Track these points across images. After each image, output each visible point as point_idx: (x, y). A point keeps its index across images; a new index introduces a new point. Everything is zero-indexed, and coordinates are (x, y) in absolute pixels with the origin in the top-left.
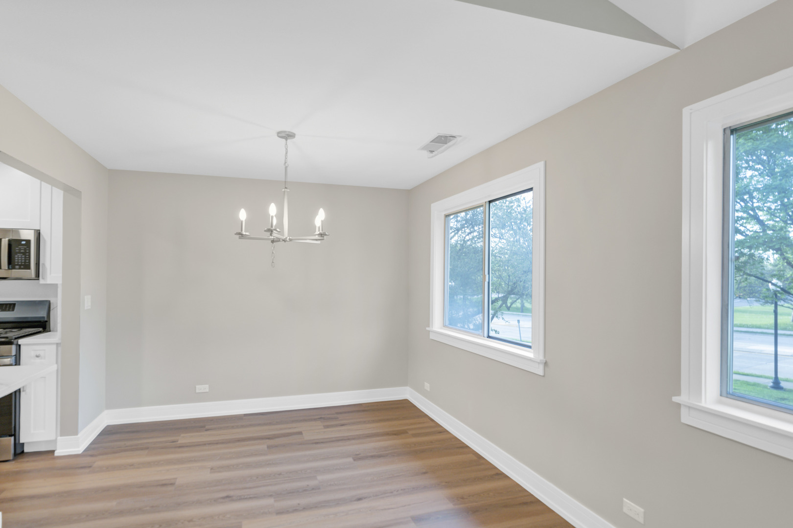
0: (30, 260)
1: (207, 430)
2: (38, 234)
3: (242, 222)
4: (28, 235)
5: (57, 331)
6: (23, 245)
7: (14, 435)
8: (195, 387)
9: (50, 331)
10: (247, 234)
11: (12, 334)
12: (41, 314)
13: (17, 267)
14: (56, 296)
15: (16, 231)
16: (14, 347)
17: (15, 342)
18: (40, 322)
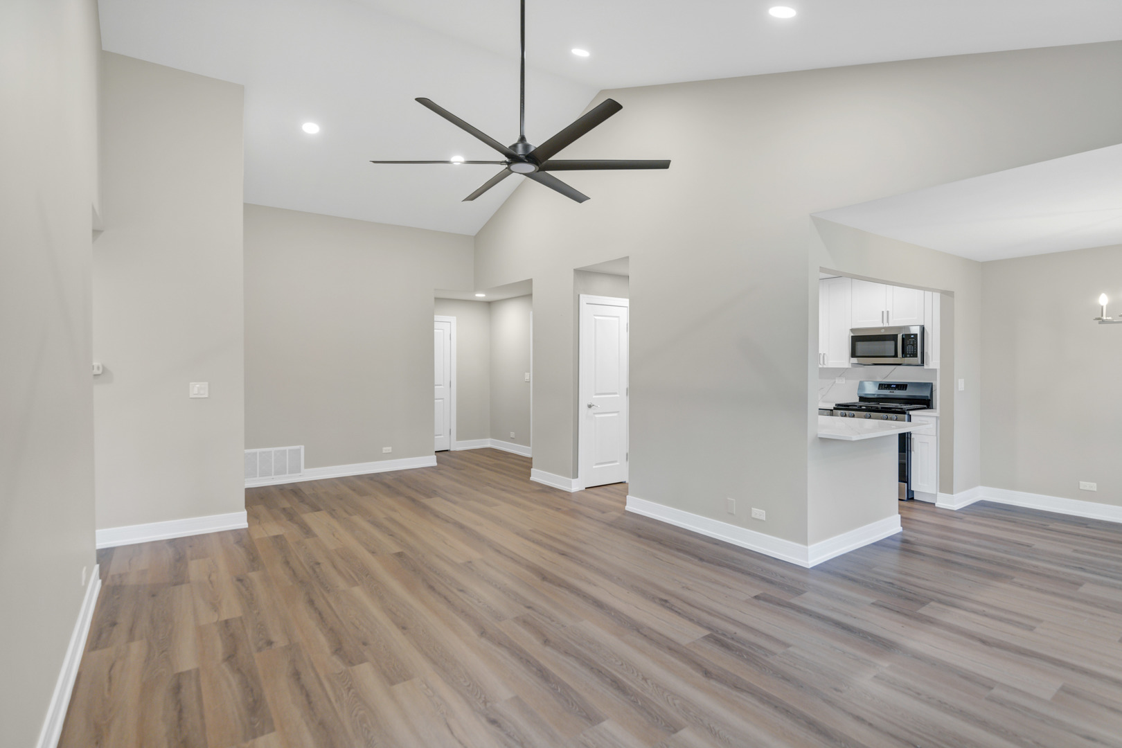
0: (917, 350)
1: (1087, 527)
2: (923, 329)
3: (1102, 307)
4: (916, 330)
5: (936, 409)
6: (912, 338)
7: (907, 483)
8: (1079, 483)
9: (932, 408)
10: (1110, 318)
11: (905, 407)
12: (926, 393)
13: (908, 356)
14: (936, 380)
15: (907, 327)
16: (906, 416)
17: (907, 412)
18: (925, 400)
